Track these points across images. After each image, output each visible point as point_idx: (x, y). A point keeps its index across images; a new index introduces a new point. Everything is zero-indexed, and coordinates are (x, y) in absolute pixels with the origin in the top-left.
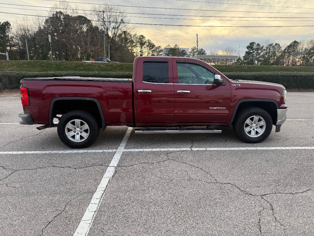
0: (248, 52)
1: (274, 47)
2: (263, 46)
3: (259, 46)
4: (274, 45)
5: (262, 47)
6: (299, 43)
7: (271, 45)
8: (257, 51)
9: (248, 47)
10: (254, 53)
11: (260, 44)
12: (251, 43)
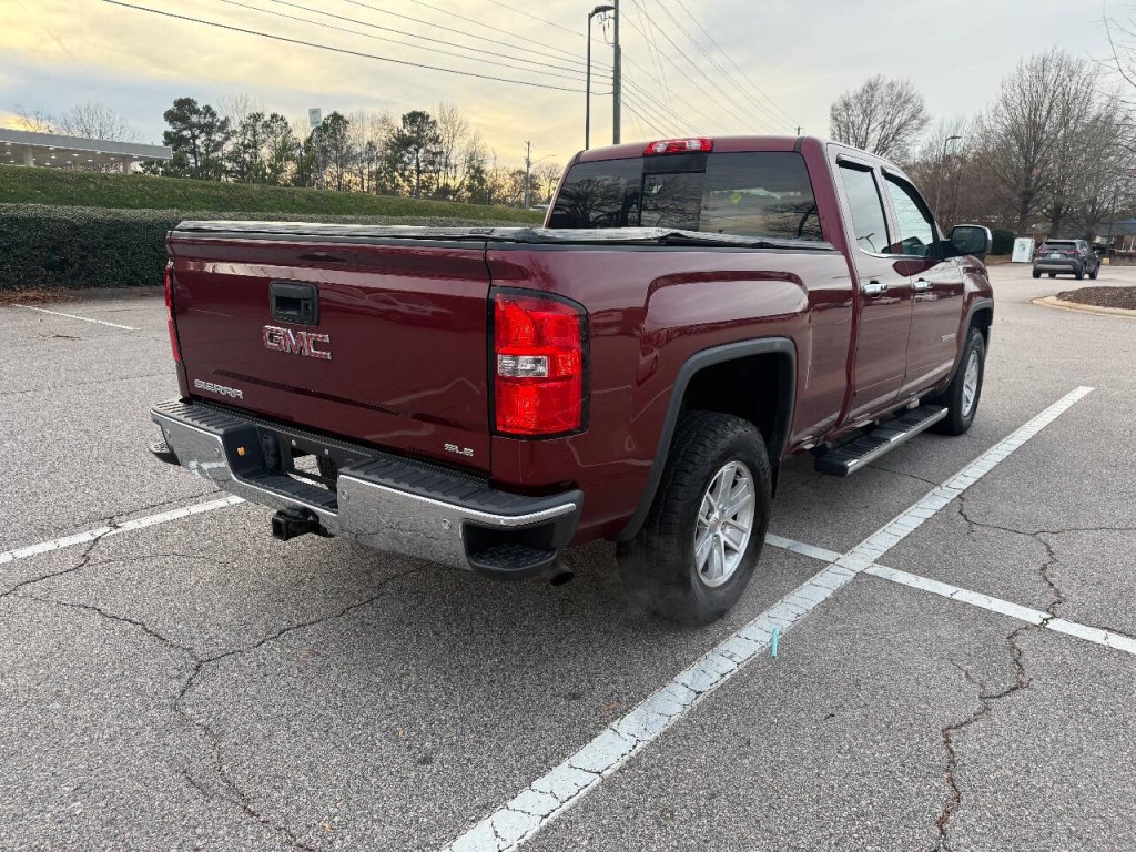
0: (175, 134)
1: (269, 126)
2: (227, 119)
3: (213, 115)
4: (267, 118)
5: (225, 123)
6: (348, 122)
7: (256, 117)
8: (209, 134)
9: (170, 116)
10: (198, 142)
11: (215, 108)
12: (181, 100)
